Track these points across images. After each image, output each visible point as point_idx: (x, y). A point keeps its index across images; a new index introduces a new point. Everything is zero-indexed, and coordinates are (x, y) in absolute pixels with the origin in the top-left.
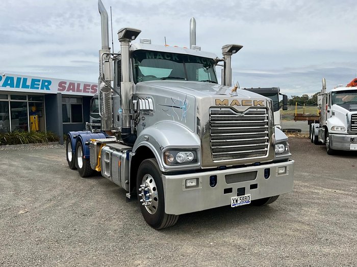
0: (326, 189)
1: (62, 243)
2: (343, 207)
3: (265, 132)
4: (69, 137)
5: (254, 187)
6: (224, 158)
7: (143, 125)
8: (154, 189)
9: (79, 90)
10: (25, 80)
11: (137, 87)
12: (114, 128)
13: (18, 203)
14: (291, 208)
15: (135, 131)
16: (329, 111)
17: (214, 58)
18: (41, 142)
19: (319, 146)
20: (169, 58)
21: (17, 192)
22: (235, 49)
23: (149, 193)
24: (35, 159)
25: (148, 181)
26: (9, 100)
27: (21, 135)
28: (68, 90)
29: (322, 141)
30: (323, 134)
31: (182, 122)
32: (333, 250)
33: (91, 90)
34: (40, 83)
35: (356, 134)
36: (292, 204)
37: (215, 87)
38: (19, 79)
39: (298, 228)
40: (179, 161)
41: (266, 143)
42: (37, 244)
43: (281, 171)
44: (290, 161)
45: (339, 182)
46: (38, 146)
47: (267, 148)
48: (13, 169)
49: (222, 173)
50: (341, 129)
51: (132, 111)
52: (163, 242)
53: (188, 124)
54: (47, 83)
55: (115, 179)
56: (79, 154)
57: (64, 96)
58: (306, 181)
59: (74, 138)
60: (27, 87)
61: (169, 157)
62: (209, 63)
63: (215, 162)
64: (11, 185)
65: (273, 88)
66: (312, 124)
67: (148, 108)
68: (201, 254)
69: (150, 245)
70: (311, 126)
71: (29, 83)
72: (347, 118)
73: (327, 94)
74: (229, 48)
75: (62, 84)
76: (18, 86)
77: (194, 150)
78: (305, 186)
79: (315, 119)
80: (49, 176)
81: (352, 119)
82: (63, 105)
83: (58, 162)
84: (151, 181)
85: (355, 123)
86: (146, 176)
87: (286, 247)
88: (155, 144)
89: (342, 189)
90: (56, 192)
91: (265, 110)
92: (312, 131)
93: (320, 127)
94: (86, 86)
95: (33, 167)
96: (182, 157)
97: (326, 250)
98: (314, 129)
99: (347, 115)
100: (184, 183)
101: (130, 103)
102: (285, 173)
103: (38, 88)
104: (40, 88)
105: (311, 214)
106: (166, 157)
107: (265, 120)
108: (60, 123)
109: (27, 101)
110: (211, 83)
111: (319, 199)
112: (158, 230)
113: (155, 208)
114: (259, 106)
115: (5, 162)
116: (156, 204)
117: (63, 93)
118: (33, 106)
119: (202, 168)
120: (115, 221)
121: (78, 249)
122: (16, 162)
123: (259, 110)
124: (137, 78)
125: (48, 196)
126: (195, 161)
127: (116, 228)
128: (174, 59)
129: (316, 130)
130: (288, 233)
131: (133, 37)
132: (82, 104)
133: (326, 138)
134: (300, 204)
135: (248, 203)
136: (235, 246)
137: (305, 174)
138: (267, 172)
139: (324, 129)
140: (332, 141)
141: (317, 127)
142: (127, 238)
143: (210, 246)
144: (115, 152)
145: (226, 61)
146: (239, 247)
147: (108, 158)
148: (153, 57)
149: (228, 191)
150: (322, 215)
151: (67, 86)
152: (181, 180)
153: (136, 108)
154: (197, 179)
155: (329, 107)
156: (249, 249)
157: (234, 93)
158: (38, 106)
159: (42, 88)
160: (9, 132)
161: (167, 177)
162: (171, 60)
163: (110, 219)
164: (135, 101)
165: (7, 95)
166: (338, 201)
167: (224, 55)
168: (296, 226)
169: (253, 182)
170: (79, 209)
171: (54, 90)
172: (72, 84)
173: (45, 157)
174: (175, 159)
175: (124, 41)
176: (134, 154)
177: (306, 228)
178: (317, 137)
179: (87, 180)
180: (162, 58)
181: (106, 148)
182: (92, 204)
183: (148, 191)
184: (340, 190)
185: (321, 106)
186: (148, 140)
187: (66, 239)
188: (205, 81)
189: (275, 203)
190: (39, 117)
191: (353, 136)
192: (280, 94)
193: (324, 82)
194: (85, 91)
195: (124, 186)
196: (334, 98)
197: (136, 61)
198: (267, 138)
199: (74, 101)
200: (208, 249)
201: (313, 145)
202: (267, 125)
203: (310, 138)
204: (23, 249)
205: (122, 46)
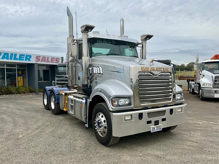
0: (203, 121)
1: (49, 154)
2: (216, 132)
3: (170, 87)
4: (45, 90)
5: (164, 120)
6: (146, 102)
7: (96, 83)
8: (104, 121)
9: (48, 61)
10: (16, 55)
11: (92, 59)
12: (76, 85)
13: (17, 130)
14: (185, 133)
15: (90, 86)
16: (201, 74)
17: (136, 42)
18: (25, 93)
19: (195, 95)
20: (111, 43)
21: (15, 125)
22: (149, 37)
23: (101, 124)
24: (23, 104)
25: (100, 116)
26: (5, 67)
27: (12, 89)
28: (42, 61)
29: (197, 92)
30: (198, 88)
31: (122, 81)
32: (214, 158)
33: (55, 61)
34: (25, 57)
35: (218, 88)
36: (185, 130)
37: (137, 60)
38: (12, 54)
39: (191, 145)
40: (120, 104)
41: (170, 94)
42: (35, 156)
43: (179, 110)
44: (184, 104)
45: (210, 117)
46: (22, 95)
47: (171, 96)
48: (10, 110)
49: (145, 112)
50: (209, 85)
51: (89, 74)
52: (111, 154)
53: (125, 82)
54: (29, 57)
55: (78, 116)
56: (51, 100)
57: (39, 65)
58: (191, 116)
59: (49, 90)
60: (17, 59)
61: (114, 102)
62: (133, 45)
63: (141, 105)
64: (11, 120)
65: (167, 60)
66: (190, 82)
67: (99, 72)
68: (136, 161)
69: (104, 156)
70: (189, 83)
71: (18, 57)
72: (212, 78)
73: (199, 64)
74: (145, 37)
75: (38, 58)
76: (11, 59)
77: (129, 98)
78: (191, 120)
79: (191, 79)
80: (33, 114)
81: (215, 79)
82: (38, 70)
83: (37, 105)
84: (102, 117)
85: (217, 81)
86: (98, 114)
87: (185, 156)
88: (106, 94)
89: (213, 121)
90: (40, 124)
91: (170, 74)
92: (189, 86)
93: (195, 84)
94: (52, 59)
95: (22, 108)
96: (122, 102)
97: (210, 157)
98: (191, 85)
99: (212, 76)
100: (124, 118)
101: (88, 70)
102: (182, 111)
103: (23, 60)
104: (24, 60)
105: (197, 136)
106: (112, 102)
107: (170, 80)
108: (37, 81)
109: (16, 68)
110: (134, 57)
111: (200, 127)
112: (107, 147)
113: (105, 133)
114: (166, 71)
115: (4, 106)
116: (106, 130)
117: (38, 63)
118: (20, 71)
119: (134, 108)
120: (79, 141)
121: (60, 158)
122: (11, 105)
123: (166, 73)
124: (91, 55)
125: (35, 126)
126: (130, 104)
127: (81, 145)
128: (113, 43)
129: (193, 86)
130: (185, 148)
131: (90, 30)
132: (50, 70)
133: (199, 90)
134: (189, 130)
135: (161, 130)
136: (155, 155)
137: (189, 112)
138: (171, 111)
139: (198, 85)
140: (203, 92)
141: (193, 84)
142: (88, 151)
143: (140, 156)
144: (77, 99)
145: (143, 44)
146: (157, 156)
147: (72, 103)
148: (101, 42)
149: (149, 122)
150: (204, 137)
151: (41, 59)
152: (122, 115)
153: (91, 72)
154: (131, 115)
155: (200, 72)
156: (164, 157)
157: (151, 64)
158: (23, 71)
159: (26, 60)
160: (5, 87)
161: (114, 114)
162: (112, 43)
163: (76, 140)
164: (90, 68)
165: (4, 64)
166: (212, 128)
167: (142, 41)
168: (189, 143)
169: (163, 117)
170: (56, 134)
171: (33, 61)
172: (44, 57)
173: (28, 102)
174: (118, 103)
175: (84, 32)
176: (91, 100)
177: (196, 144)
178: (193, 90)
179: (57, 116)
180: (106, 42)
181: (71, 97)
182: (63, 131)
183: (101, 123)
184: (212, 122)
185: (196, 71)
186: (100, 91)
187: (52, 152)
188: (131, 56)
189: (175, 130)
190: (23, 78)
191: (216, 89)
192: (172, 64)
193: (197, 57)
194: (52, 62)
195: (84, 120)
196: (203, 66)
197: (90, 44)
198: (171, 90)
199: (45, 68)
200: (139, 158)
201: (191, 95)
202: (171, 82)
203: (188, 90)
204: (26, 159)
205: (83, 36)
